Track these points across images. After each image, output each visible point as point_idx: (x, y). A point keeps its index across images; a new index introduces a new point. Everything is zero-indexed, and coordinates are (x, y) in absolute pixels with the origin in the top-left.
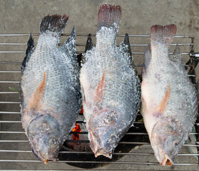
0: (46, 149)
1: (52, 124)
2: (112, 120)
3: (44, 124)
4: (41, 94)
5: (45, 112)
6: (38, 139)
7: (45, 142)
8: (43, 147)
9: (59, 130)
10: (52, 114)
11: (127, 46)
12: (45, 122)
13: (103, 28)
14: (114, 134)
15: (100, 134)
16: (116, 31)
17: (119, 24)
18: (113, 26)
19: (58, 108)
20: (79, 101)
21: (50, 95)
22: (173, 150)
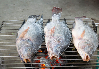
0: (26, 53)
1: (30, 43)
2: (58, 41)
3: (26, 43)
4: (26, 32)
5: (27, 38)
6: (22, 49)
7: (26, 50)
8: (25, 52)
9: (33, 46)
10: (30, 39)
11: (65, 22)
12: (26, 42)
13: (54, 15)
14: (60, 46)
15: (52, 46)
16: (60, 16)
17: (61, 13)
18: (59, 14)
19: (33, 37)
20: (44, 37)
21: (30, 33)
22: (89, 52)
